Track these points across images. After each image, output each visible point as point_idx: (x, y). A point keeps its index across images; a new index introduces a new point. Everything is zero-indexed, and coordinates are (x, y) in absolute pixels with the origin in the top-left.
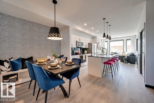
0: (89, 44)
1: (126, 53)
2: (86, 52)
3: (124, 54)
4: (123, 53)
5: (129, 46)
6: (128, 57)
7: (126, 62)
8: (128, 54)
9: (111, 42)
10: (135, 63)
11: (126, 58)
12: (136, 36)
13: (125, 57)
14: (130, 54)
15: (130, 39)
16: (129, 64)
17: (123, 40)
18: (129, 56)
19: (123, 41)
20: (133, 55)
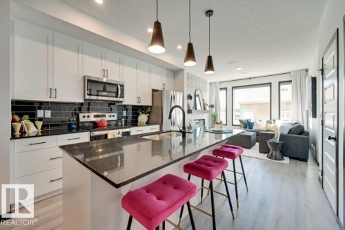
0: (154, 91)
1: (279, 124)
2: (143, 118)
3: (272, 125)
4: (268, 122)
5: (288, 103)
6: (282, 137)
7: (278, 154)
8: (282, 127)
9: (236, 91)
10: (305, 160)
11: (278, 140)
12: (307, 70)
13: (272, 136)
14: (290, 127)
15: (291, 81)
16: (287, 160)
17: (270, 84)
18: (286, 132)
19: (268, 88)
20: (299, 131)
